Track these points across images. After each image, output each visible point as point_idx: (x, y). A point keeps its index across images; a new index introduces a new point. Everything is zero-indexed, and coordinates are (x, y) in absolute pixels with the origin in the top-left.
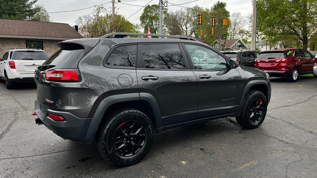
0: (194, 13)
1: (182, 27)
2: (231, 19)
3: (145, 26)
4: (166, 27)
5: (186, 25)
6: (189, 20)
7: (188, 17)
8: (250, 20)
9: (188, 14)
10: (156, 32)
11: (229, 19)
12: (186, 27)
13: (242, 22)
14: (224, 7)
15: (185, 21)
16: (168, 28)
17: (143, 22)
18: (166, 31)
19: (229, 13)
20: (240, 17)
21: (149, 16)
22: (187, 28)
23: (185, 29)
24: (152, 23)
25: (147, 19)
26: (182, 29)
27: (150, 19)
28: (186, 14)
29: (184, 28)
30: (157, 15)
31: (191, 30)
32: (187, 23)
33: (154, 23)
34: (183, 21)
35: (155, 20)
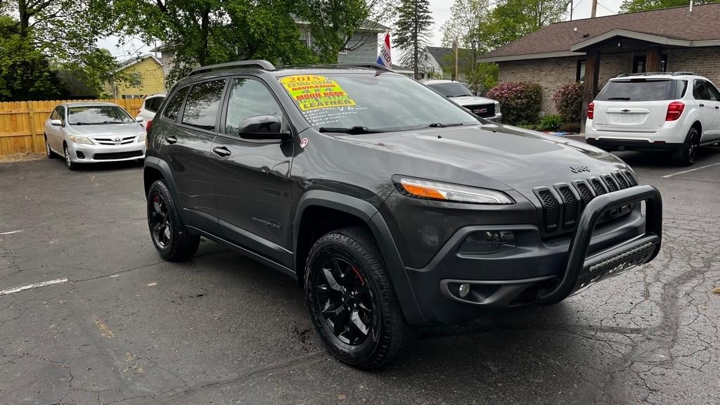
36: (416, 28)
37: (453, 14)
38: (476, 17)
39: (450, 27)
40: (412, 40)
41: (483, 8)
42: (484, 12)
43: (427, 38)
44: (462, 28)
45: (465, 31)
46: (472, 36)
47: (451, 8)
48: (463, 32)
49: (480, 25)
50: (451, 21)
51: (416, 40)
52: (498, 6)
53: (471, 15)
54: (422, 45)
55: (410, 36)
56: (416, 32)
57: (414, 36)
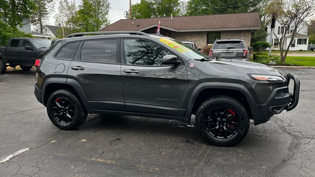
36: (40, 16)
37: (60, 11)
38: (70, 13)
39: (58, 17)
40: (39, 21)
41: (73, 9)
42: (74, 12)
43: (46, 20)
44: (64, 17)
45: (66, 19)
46: (69, 21)
47: (58, 8)
48: (65, 19)
49: (73, 17)
50: (59, 14)
51: (41, 22)
52: (80, 9)
53: (68, 12)
54: (44, 24)
55: (38, 19)
56: (40, 18)
57: (40, 20)
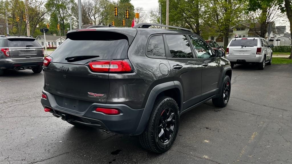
0: (102, 4)
1: (90, 18)
2: (135, 12)
3: (51, 14)
4: (74, 16)
5: (94, 15)
6: (97, 11)
7: (96, 8)
8: (151, 15)
9: (96, 5)
10: (64, 20)
11: (134, 12)
12: (94, 17)
13: (144, 16)
14: (129, 1)
15: (93, 12)
16: (76, 18)
17: (49, 10)
18: (74, 20)
19: (134, 7)
20: (142, 11)
21: (55, 4)
22: (95, 19)
23: (94, 20)
24: (59, 12)
25: (53, 7)
26: (91, 19)
27: (56, 7)
28: (94, 5)
29: (93, 18)
30: (63, 4)
31: (100, 21)
32: (95, 14)
33: (61, 12)
34: (91, 11)
35: (62, 9)
